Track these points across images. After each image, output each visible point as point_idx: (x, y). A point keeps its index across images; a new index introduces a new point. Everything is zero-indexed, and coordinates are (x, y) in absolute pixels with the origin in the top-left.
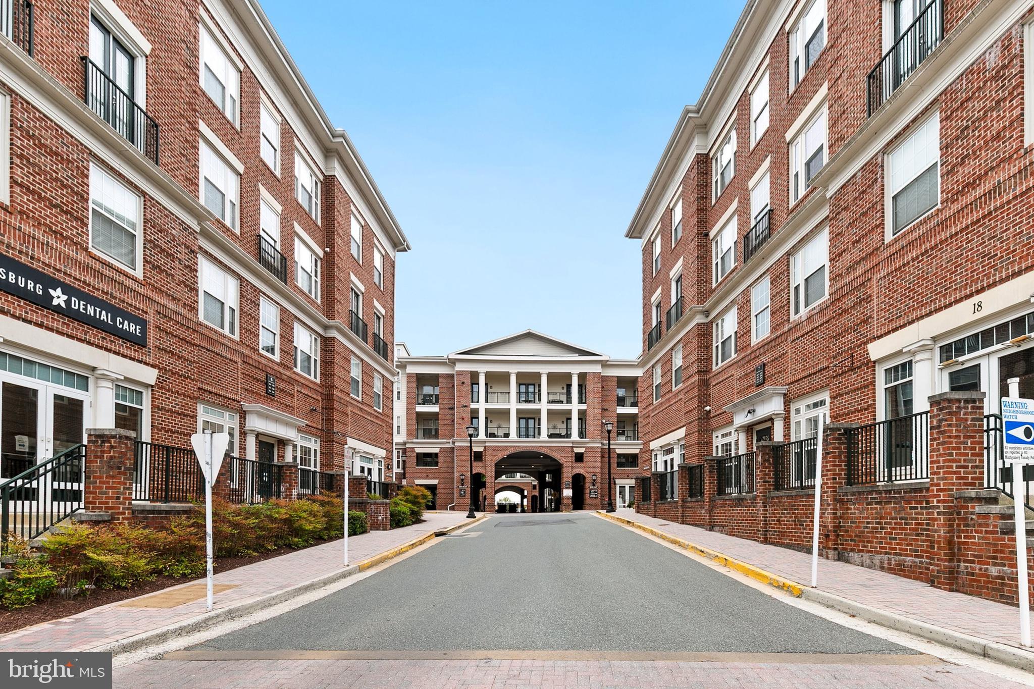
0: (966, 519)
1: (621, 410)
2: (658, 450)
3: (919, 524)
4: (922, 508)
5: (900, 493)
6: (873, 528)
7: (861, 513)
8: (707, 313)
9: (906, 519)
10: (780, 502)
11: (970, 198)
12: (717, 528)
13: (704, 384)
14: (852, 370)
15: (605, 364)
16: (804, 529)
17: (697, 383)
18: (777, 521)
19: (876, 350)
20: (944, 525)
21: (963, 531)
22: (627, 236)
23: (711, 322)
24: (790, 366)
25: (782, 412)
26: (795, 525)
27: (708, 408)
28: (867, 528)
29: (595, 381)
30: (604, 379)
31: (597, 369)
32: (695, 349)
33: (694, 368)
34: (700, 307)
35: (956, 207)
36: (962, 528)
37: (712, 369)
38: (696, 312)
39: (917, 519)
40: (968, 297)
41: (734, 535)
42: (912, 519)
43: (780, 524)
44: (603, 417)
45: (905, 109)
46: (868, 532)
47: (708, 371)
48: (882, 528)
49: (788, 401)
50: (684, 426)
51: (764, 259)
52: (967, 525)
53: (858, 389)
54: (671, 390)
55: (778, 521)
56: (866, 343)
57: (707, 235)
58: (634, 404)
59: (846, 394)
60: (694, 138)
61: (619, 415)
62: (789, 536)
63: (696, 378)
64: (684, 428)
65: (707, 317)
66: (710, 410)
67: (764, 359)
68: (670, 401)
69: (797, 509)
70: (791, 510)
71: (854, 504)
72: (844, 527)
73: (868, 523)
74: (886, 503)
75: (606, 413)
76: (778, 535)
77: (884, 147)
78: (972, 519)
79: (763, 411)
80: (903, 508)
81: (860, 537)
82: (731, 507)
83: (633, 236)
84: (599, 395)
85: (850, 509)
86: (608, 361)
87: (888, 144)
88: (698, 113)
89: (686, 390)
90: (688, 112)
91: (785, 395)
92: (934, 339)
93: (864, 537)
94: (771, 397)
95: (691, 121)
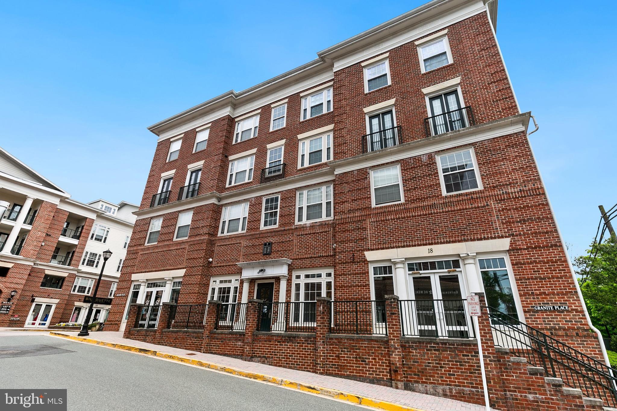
0: (505, 365)
1: (62, 239)
2: (143, 282)
3: (471, 366)
4: (472, 356)
5: (454, 345)
6: (433, 366)
7: (421, 355)
8: (220, 199)
9: (460, 362)
10: (339, 342)
11: (421, 204)
12: (256, 359)
13: (211, 243)
14: (353, 263)
15: (63, 200)
16: (366, 364)
17: (205, 241)
18: (336, 356)
19: (370, 256)
20: (496, 368)
21: (504, 372)
22: (149, 129)
23: (222, 206)
24: (296, 249)
25: (287, 275)
26: (356, 361)
27: (211, 260)
28: (429, 366)
29: (49, 210)
30: (58, 211)
31: (56, 201)
32: (207, 218)
33: (206, 230)
34: (218, 194)
35: (413, 205)
36: (503, 370)
37: (217, 234)
38: (214, 196)
39: (469, 362)
40: (426, 245)
41: (280, 366)
42: (465, 362)
43: (339, 359)
44: (44, 240)
45: (382, 157)
46: (429, 369)
47: (214, 234)
48: (441, 367)
49: (291, 269)
50: (183, 268)
51: (277, 186)
52: (507, 369)
53: (358, 274)
54: (172, 239)
55: (338, 357)
56: (364, 250)
57: (227, 157)
58: (75, 237)
59: (349, 275)
60: (227, 106)
61: (60, 243)
62: (350, 369)
63: (206, 237)
64: (185, 270)
65: (219, 201)
66: (212, 262)
67: (271, 240)
68: (169, 247)
69: (359, 349)
70: (353, 349)
71: (416, 349)
72: (408, 365)
73: (429, 363)
74: (443, 351)
75: (48, 238)
76: (336, 368)
77: (371, 166)
78: (509, 365)
79: (271, 272)
80: (458, 355)
81: (423, 372)
82: (279, 342)
83: (154, 131)
84: (49, 222)
85: (413, 352)
86: (67, 198)
87: (373, 166)
88: (236, 97)
89: (192, 243)
90: (232, 93)
91: (289, 265)
92: (406, 259)
93: (426, 373)
94: (282, 264)
95: (231, 98)
